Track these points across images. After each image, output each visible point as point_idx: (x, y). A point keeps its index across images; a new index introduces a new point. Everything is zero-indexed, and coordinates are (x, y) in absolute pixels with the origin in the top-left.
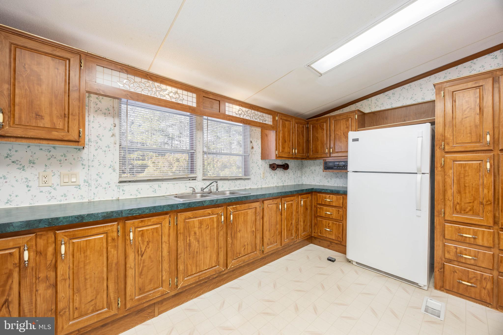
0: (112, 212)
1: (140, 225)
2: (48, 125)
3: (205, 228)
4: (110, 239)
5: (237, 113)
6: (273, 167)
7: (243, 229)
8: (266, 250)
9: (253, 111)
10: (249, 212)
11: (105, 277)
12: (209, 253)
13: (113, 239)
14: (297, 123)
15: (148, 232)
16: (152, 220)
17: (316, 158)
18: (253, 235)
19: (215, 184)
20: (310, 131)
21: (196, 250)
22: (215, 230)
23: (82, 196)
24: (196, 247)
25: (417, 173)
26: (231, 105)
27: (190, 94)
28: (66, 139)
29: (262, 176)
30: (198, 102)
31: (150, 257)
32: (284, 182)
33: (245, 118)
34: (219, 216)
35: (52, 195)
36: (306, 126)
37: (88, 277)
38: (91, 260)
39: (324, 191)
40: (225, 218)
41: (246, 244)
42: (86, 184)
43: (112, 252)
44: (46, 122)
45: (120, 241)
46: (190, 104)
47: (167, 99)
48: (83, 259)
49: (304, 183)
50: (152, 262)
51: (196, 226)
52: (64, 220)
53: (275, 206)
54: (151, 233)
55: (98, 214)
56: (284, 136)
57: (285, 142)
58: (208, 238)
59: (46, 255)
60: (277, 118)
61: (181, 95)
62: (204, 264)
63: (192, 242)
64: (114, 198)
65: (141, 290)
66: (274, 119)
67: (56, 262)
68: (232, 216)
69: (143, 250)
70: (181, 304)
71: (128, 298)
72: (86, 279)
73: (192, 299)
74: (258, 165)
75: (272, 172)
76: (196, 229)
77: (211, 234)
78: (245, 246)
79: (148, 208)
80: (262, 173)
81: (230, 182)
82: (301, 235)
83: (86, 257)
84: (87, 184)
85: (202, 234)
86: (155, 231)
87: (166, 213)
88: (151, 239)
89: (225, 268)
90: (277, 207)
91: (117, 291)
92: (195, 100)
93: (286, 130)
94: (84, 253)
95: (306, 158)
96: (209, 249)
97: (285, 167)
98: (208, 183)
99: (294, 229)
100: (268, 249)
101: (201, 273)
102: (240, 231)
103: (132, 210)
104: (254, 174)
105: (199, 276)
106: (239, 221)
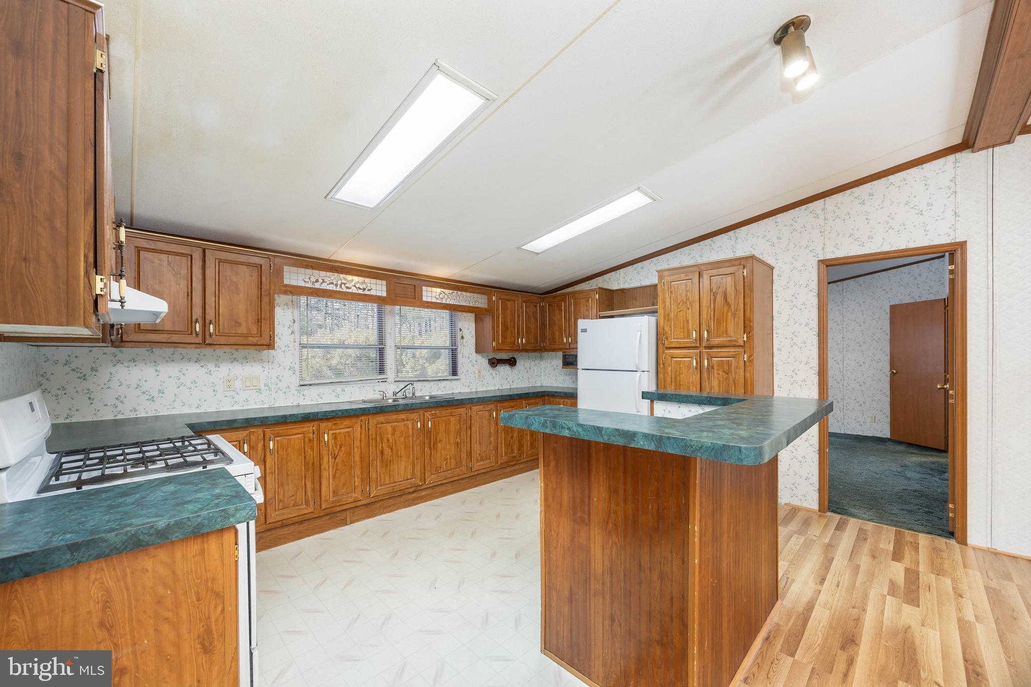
0: (310, 413)
1: (333, 427)
2: (245, 332)
3: (399, 435)
4: (307, 439)
5: (438, 297)
6: (494, 363)
7: (444, 439)
8: (475, 467)
9: (459, 293)
10: (452, 420)
11: (303, 476)
12: (403, 463)
13: (310, 440)
14: (525, 302)
15: (341, 435)
16: (344, 424)
17: (554, 350)
18: (458, 447)
19: (410, 387)
20: (546, 311)
21: (389, 459)
22: (411, 438)
23: (262, 401)
24: (389, 456)
25: (637, 371)
26: (429, 289)
27: (379, 282)
28: (260, 343)
29: (477, 376)
30: (388, 291)
31: (343, 461)
32: (511, 384)
33: (449, 303)
34: (414, 422)
35: (235, 399)
36: (540, 305)
37: (289, 473)
38: (292, 458)
39: (557, 394)
40: (422, 426)
41: (448, 457)
42: (266, 388)
43: (309, 452)
44: (243, 329)
45: (315, 443)
46: (379, 294)
47: (354, 292)
48: (285, 456)
49: (544, 385)
50: (345, 465)
51: (389, 432)
52: (272, 419)
53: (487, 414)
54: (343, 437)
55: (298, 414)
56: (505, 321)
57: (507, 328)
58: (402, 446)
59: (257, 450)
60: (494, 298)
61: (369, 285)
62: (398, 475)
63: (385, 449)
64: (294, 404)
65: (335, 493)
66: (490, 300)
67: (265, 456)
68: (430, 422)
69: (336, 452)
70: (374, 517)
71: (323, 499)
72: (288, 475)
73: (385, 513)
74: (470, 361)
75: (493, 371)
76: (389, 436)
77: (405, 442)
78: (447, 459)
79: (341, 410)
80: (477, 372)
81: (432, 383)
82: (527, 453)
83: (287, 454)
84: (268, 388)
85: (395, 441)
86: (347, 435)
87: (357, 416)
88: (343, 443)
89: (423, 483)
90: (491, 415)
91: (313, 490)
92: (384, 288)
93: (508, 312)
94: (286, 451)
95: (541, 350)
96: (403, 458)
97: (512, 362)
98: (402, 385)
99: (517, 443)
100: (477, 466)
101: (394, 484)
102: (440, 441)
103: (327, 411)
104: (465, 373)
105: (394, 486)
106: (439, 429)
